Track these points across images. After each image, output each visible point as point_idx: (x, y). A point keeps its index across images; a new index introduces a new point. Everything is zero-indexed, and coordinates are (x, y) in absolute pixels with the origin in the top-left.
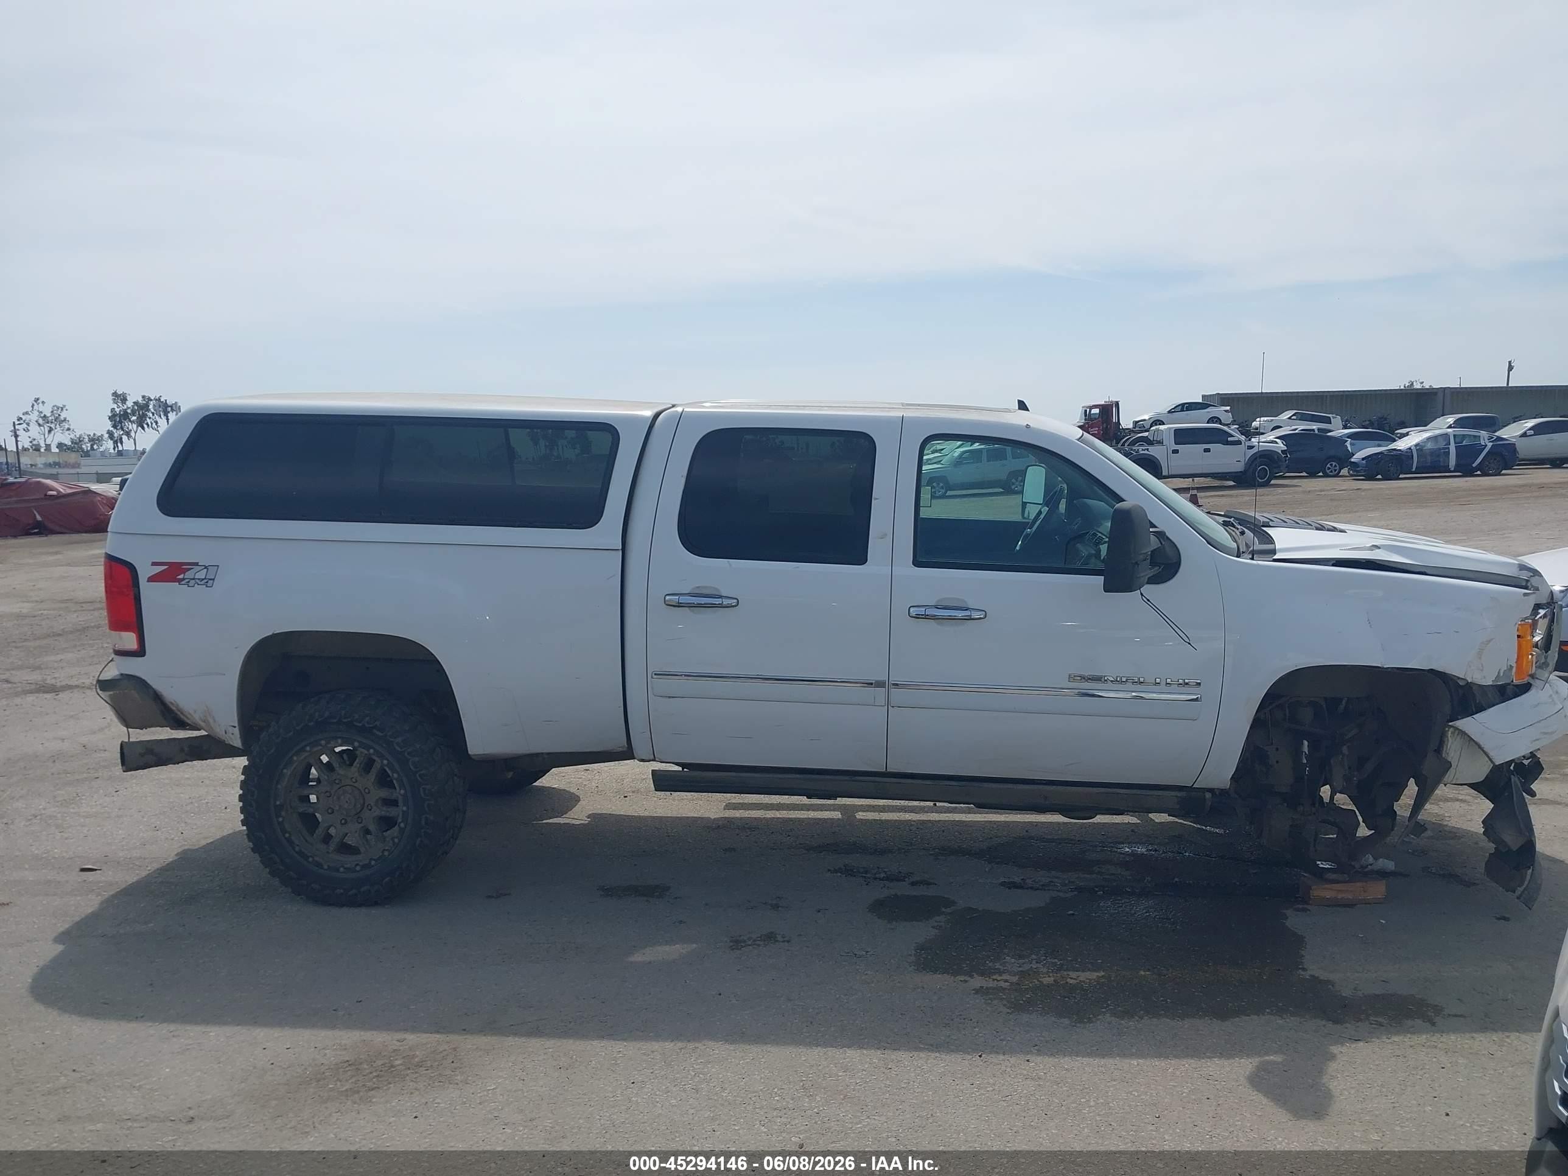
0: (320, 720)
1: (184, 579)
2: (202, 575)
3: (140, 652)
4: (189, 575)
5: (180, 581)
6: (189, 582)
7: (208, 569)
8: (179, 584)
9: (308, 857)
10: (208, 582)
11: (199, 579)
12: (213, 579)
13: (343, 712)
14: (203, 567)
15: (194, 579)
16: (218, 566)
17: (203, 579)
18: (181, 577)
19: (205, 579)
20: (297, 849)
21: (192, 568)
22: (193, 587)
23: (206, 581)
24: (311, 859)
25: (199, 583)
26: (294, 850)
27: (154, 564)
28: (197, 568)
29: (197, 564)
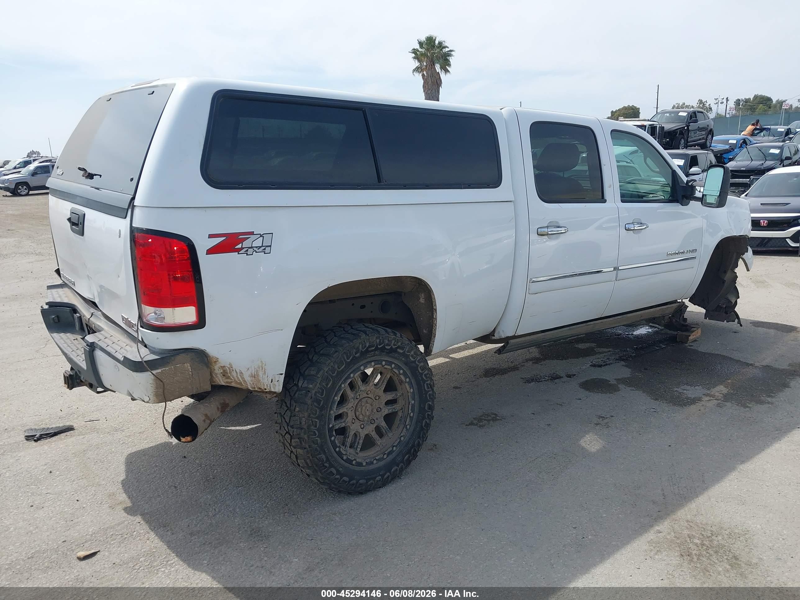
0: (363, 350)
1: (242, 248)
2: (258, 243)
3: (200, 323)
4: (246, 244)
5: (238, 251)
6: (247, 251)
7: (263, 237)
8: (238, 254)
9: (352, 461)
10: (265, 249)
11: (256, 247)
12: (270, 246)
13: (378, 341)
14: (259, 235)
15: (252, 247)
16: (272, 233)
17: (260, 247)
18: (239, 246)
19: (262, 246)
20: (345, 458)
21: (250, 237)
22: (252, 255)
23: (263, 248)
24: (354, 462)
25: (257, 251)
26: (343, 460)
27: (211, 236)
28: (253, 237)
29: (252, 233)
